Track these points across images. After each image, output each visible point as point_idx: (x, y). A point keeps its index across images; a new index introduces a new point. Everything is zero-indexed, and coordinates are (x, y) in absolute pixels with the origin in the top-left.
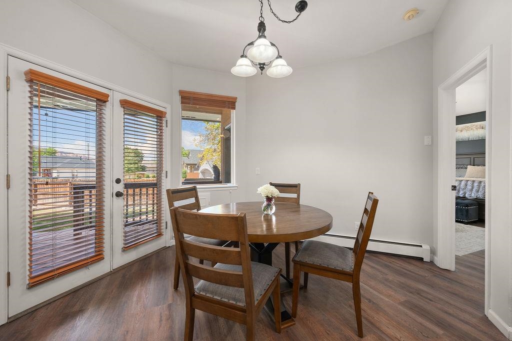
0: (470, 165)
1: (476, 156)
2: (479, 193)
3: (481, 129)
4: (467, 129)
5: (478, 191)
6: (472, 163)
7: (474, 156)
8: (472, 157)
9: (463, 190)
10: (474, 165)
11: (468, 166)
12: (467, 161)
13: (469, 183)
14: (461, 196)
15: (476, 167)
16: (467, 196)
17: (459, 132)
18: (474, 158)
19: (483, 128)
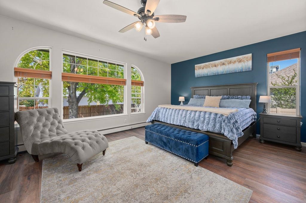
0: (208, 95)
1: (211, 88)
2: (209, 126)
3: (214, 67)
4: (206, 67)
5: (208, 124)
6: (209, 94)
7: (211, 89)
8: (209, 89)
9: (197, 121)
10: (210, 96)
11: (206, 97)
12: (206, 92)
13: (202, 114)
14: (196, 128)
15: (211, 97)
16: (200, 128)
17: (202, 69)
18: (210, 90)
19: (216, 66)
